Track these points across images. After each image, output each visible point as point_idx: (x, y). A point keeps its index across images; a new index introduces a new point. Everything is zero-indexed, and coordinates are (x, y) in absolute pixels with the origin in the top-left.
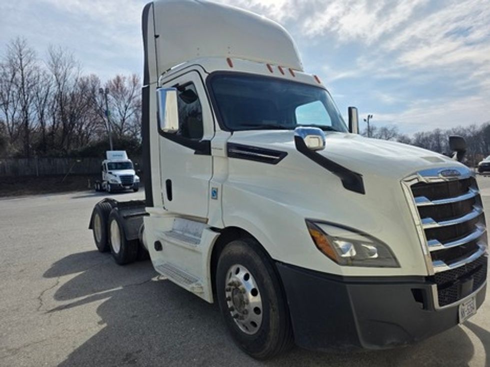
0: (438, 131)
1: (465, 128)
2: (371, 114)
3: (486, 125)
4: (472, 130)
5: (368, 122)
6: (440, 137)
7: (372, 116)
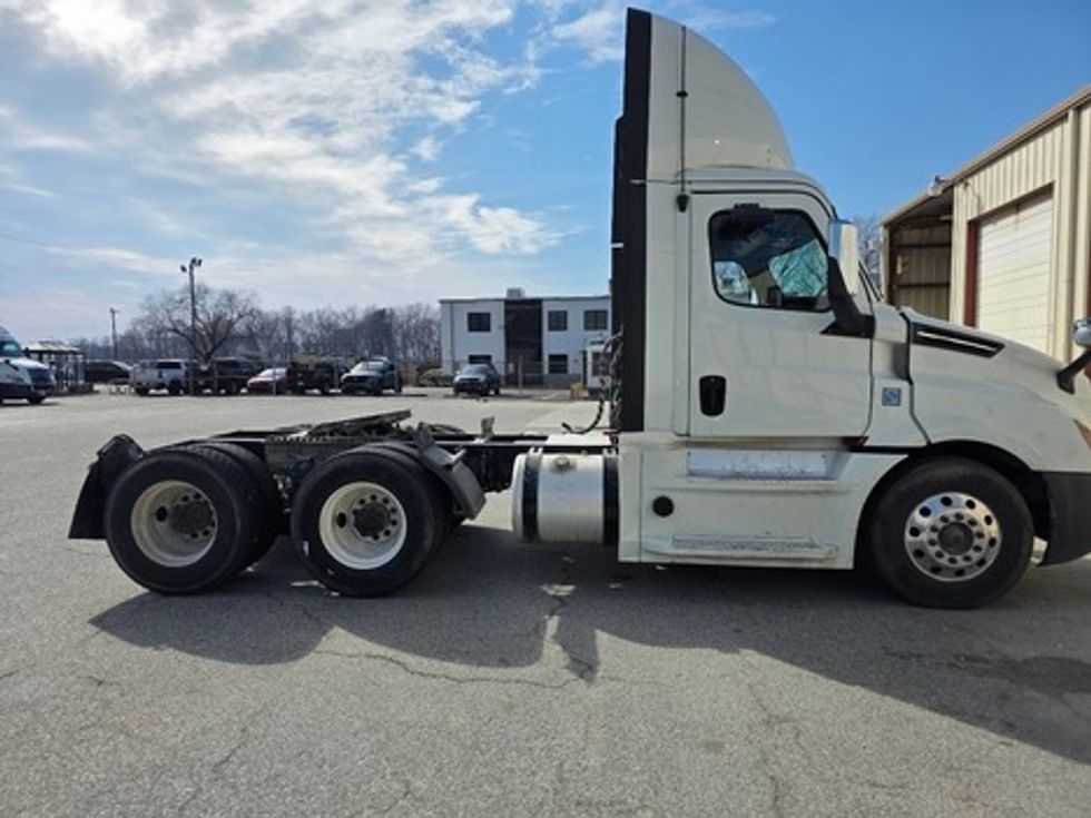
0: (289, 311)
1: (339, 311)
2: (198, 258)
3: (372, 312)
4: (350, 317)
5: (191, 274)
6: (293, 324)
7: (200, 262)
